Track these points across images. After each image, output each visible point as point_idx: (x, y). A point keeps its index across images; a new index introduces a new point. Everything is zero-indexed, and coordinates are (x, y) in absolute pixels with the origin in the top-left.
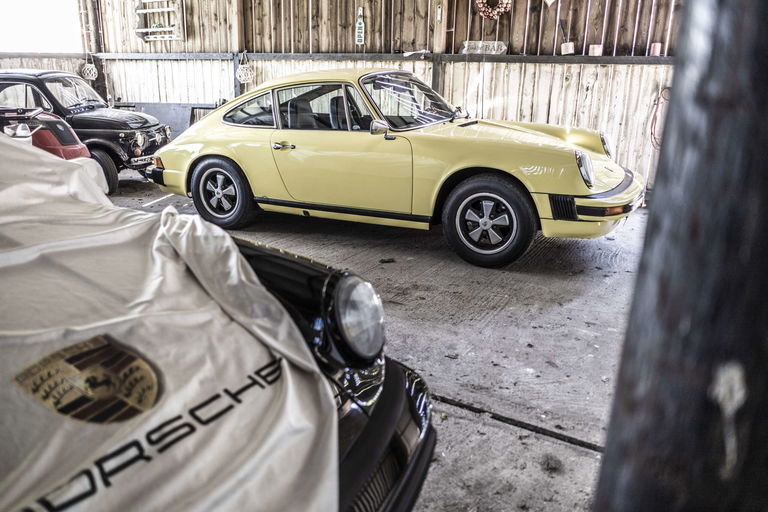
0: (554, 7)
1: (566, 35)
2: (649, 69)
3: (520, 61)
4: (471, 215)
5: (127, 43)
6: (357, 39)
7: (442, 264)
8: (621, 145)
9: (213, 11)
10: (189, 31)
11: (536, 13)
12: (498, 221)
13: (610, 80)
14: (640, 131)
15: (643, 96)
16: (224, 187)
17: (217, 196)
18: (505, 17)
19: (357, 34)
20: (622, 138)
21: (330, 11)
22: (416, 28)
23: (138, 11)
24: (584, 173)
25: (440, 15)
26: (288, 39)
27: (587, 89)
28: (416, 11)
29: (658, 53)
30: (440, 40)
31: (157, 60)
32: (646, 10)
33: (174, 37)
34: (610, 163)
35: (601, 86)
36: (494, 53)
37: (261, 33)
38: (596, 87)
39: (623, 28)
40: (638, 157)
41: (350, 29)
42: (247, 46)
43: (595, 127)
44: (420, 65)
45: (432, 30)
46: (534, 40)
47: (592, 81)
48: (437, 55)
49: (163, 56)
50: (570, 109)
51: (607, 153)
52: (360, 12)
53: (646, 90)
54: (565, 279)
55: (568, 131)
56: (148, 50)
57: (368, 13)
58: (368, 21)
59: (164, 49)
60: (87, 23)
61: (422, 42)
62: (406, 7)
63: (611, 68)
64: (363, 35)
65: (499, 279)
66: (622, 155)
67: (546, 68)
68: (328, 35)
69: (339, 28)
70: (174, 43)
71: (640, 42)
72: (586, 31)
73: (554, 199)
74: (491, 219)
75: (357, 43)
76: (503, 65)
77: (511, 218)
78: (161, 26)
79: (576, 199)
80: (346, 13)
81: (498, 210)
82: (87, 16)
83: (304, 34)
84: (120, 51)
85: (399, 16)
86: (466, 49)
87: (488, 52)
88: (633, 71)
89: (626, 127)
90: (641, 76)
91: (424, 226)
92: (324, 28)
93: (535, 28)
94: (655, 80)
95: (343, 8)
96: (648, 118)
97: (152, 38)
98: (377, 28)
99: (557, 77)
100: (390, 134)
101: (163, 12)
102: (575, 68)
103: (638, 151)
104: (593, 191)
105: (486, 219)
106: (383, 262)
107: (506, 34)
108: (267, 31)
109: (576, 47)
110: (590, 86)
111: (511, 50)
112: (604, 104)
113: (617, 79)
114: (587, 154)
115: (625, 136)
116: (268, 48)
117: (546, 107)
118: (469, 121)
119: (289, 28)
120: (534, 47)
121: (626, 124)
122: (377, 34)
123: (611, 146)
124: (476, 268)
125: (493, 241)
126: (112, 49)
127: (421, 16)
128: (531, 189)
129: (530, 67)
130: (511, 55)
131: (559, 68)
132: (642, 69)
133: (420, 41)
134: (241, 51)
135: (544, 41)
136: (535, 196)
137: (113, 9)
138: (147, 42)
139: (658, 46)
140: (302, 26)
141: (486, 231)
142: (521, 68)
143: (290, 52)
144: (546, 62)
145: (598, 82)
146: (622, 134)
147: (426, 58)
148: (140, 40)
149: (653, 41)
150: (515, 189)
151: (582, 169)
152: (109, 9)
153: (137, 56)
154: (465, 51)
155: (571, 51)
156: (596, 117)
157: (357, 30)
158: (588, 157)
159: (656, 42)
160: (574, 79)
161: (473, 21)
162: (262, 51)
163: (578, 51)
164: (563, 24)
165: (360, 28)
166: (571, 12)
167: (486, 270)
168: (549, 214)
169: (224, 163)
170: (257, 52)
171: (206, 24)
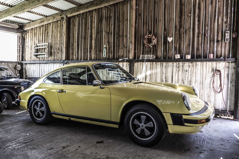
0: (172, 42)
1: (177, 52)
2: (209, 64)
3: (161, 61)
4: (136, 122)
5: (31, 58)
6: (104, 55)
7: (124, 144)
8: (201, 92)
9: (58, 47)
10: (50, 54)
11: (165, 45)
12: (148, 125)
13: (195, 68)
14: (208, 87)
15: (208, 73)
16: (41, 107)
17: (38, 111)
18: (154, 46)
19: (104, 54)
20: (201, 89)
21: (95, 46)
22: (123, 51)
23: (35, 48)
24: (186, 104)
25: (132, 47)
26: (81, 56)
27: (186, 71)
28: (124, 46)
29: (212, 57)
30: (132, 54)
31: (40, 63)
32: (206, 42)
33: (46, 56)
34: (198, 99)
35: (191, 70)
36: (151, 59)
37: (73, 54)
38: (189, 70)
39: (198, 49)
40: (208, 97)
41: (102, 52)
42: (68, 58)
43: (191, 85)
44: (125, 64)
45: (129, 52)
46: (165, 54)
47: (188, 68)
48: (131, 60)
49: (41, 62)
50: (180, 78)
51: (196, 94)
52: (105, 46)
53: (209, 71)
54: (181, 154)
55: (178, 86)
56: (37, 60)
57: (107, 47)
58: (108, 49)
59: (42, 60)
60: (20, 52)
61: (126, 56)
62: (120, 44)
63: (194, 63)
64: (106, 54)
65: (149, 154)
66: (202, 96)
67: (170, 64)
68: (94, 54)
69: (98, 52)
70: (45, 58)
71: (205, 53)
72: (184, 51)
73: (173, 115)
74: (145, 124)
75: (104, 56)
76: (154, 63)
77: (154, 123)
78: (42, 52)
79: (183, 116)
80: (100, 47)
81: (148, 120)
82: (20, 50)
83: (86, 54)
84: (29, 60)
85: (118, 47)
86: (141, 58)
87: (149, 59)
88: (203, 64)
89: (203, 85)
90: (206, 66)
91: (116, 126)
92: (93, 52)
93: (165, 49)
94: (212, 67)
95: (99, 45)
96: (211, 82)
97: (39, 56)
98: (110, 51)
99: (175, 67)
100: (103, 86)
101: (43, 48)
102: (181, 64)
103: (208, 94)
104: (191, 112)
105: (143, 124)
106: (98, 143)
107: (155, 52)
108: (74, 53)
109: (181, 56)
110: (187, 70)
111: (157, 57)
112: (193, 77)
113: (197, 67)
114: (187, 95)
115: (203, 88)
116: (75, 59)
117: (171, 78)
118: (139, 81)
119: (82, 52)
120: (165, 56)
121: (202, 84)
122: (110, 54)
123: (197, 92)
124: (139, 147)
125: (147, 134)
126: (27, 60)
127: (125, 47)
128: (162, 111)
129: (164, 64)
130: (157, 60)
131: (175, 64)
132: (206, 63)
133: (125, 55)
134: (65, 60)
135: (169, 54)
136: (164, 114)
137: (28, 47)
138: (37, 58)
139: (212, 55)
140: (86, 51)
141: (143, 129)
142: (161, 64)
143: (82, 60)
144: (170, 61)
145: (190, 68)
146: (201, 87)
147: (127, 61)
148: (35, 57)
149: (209, 53)
150: (155, 111)
151: (185, 102)
152: (27, 48)
153: (34, 62)
154: (140, 58)
155: (179, 57)
156: (191, 81)
157: (104, 52)
158: (187, 96)
159: (211, 53)
160: (181, 67)
161: (143, 48)
162: (72, 60)
163: (181, 57)
164: (175, 48)
165: (105, 52)
166: (178, 44)
167: (144, 148)
168: (171, 122)
169: (41, 98)
170: (71, 60)
171: (56, 52)
